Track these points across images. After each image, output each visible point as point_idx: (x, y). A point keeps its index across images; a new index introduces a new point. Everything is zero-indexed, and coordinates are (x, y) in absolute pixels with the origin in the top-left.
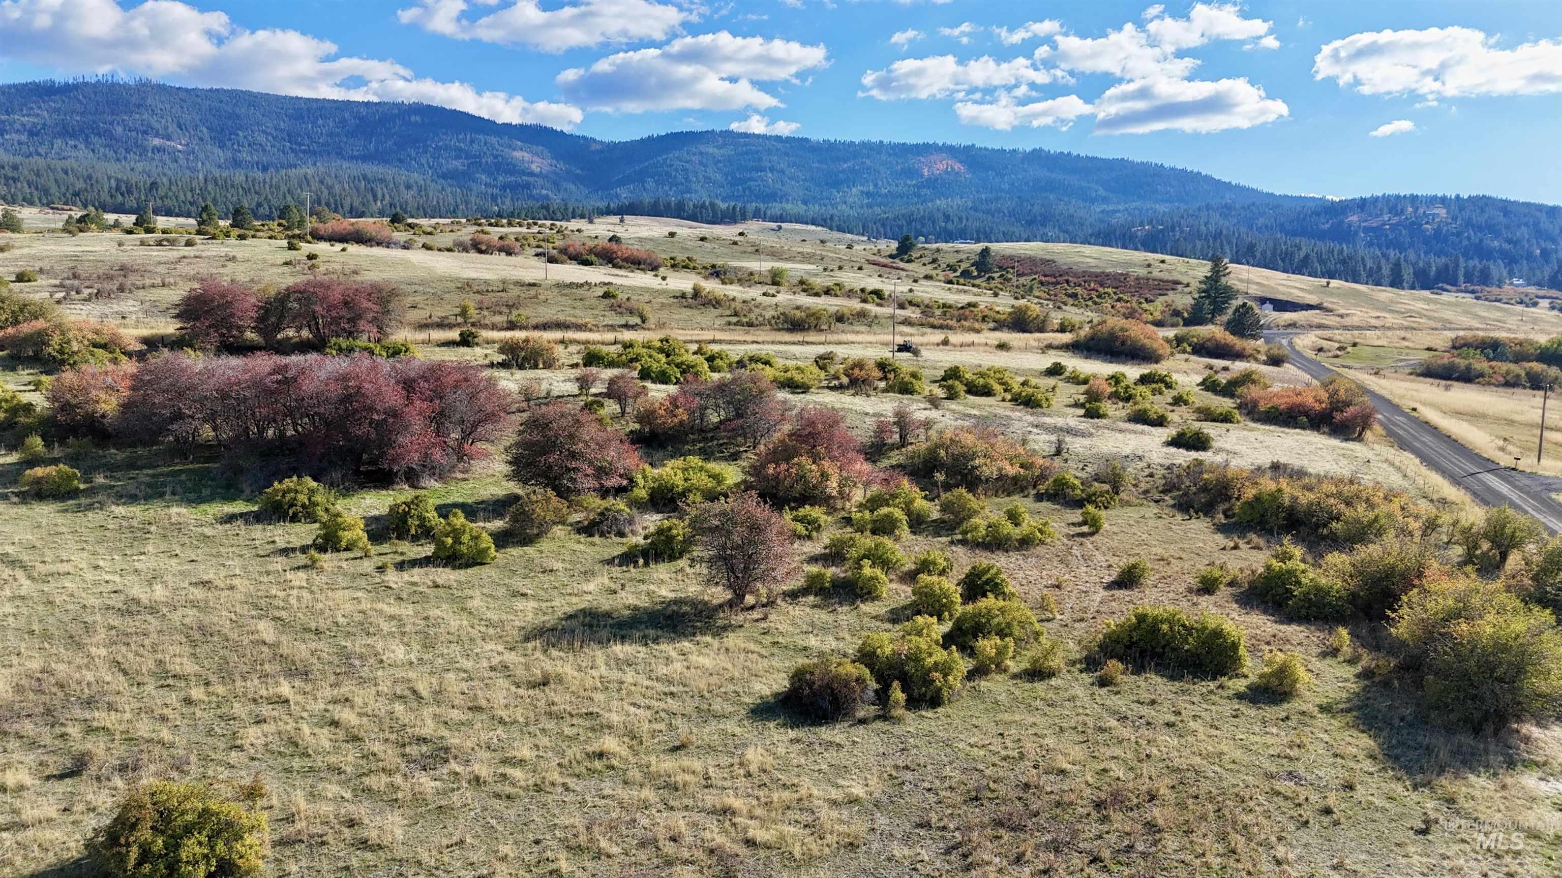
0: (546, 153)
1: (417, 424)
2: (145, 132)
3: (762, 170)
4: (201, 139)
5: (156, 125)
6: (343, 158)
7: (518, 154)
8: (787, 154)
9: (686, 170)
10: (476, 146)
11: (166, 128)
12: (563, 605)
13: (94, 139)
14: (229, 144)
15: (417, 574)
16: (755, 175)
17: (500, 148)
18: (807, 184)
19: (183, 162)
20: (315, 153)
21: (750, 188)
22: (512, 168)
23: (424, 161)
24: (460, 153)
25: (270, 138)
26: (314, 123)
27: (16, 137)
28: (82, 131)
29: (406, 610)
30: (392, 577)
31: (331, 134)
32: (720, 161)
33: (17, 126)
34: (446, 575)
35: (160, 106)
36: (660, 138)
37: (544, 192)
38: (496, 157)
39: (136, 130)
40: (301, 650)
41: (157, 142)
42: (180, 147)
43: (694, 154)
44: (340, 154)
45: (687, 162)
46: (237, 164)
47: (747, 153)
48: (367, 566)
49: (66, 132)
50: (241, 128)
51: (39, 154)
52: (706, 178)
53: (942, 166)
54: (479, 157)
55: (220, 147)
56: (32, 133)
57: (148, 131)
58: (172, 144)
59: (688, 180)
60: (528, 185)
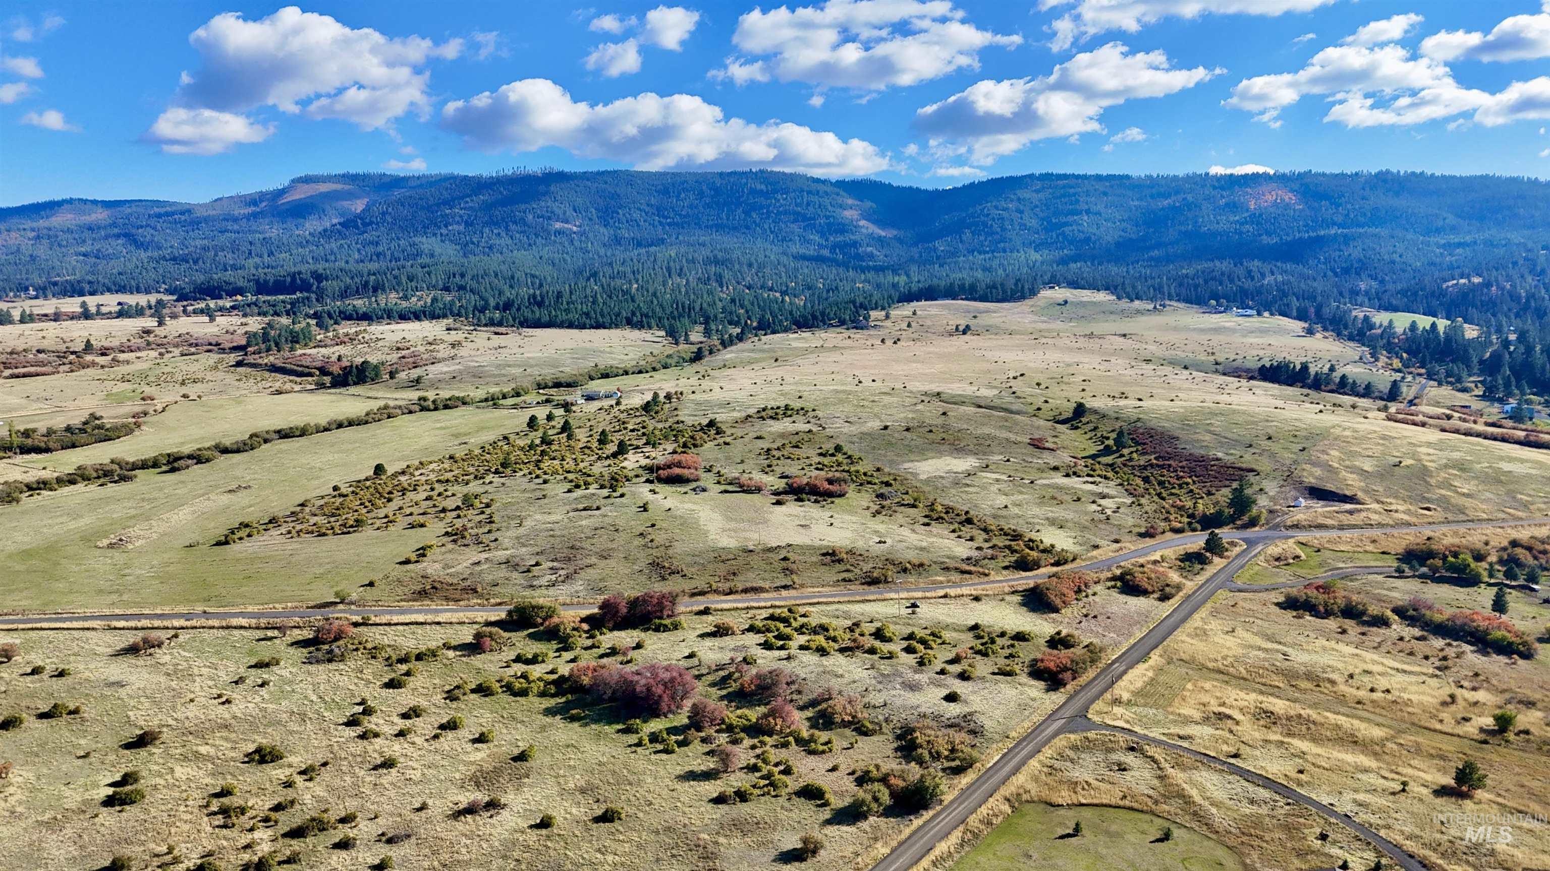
1: (666, 699)
2: (549, 218)
3: (1079, 213)
4: (590, 219)
5: (556, 210)
6: (700, 228)
7: (847, 213)
8: (1105, 194)
9: (1003, 219)
10: (811, 208)
11: (565, 213)
12: (688, 768)
13: (513, 227)
14: (611, 222)
15: (658, 756)
16: (1070, 219)
17: (832, 209)
18: (1124, 225)
19: (577, 244)
20: (677, 224)
21: (1063, 233)
22: (842, 228)
23: (766, 226)
25: (643, 214)
26: (678, 197)
27: (456, 227)
28: (503, 220)
29: (653, 768)
30: (653, 757)
31: (691, 206)
32: (1036, 206)
33: (457, 218)
34: (664, 756)
35: (560, 192)
37: (869, 249)
38: (827, 218)
39: (542, 217)
40: (630, 778)
41: (558, 225)
42: (575, 229)
43: (1012, 201)
44: (698, 225)
45: (1004, 210)
46: (617, 241)
47: (1064, 196)
48: (647, 752)
49: (492, 222)
50: (621, 207)
52: (1021, 225)
53: (1270, 198)
54: (814, 219)
55: (605, 226)
56: (468, 224)
57: (551, 216)
58: (570, 226)
59: (1003, 229)
60: (855, 244)
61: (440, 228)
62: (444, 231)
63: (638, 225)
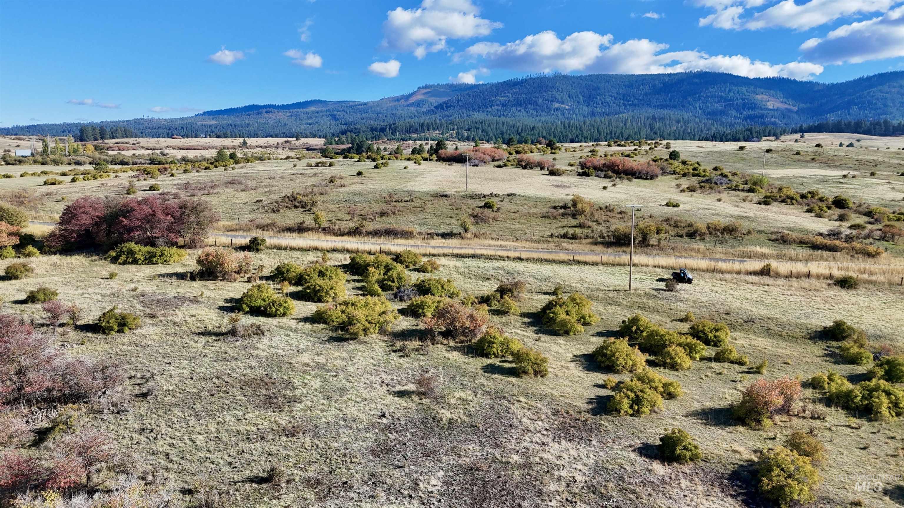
0: (780, 94)
2: (552, 101)
4: (578, 102)
5: (557, 96)
6: (650, 107)
7: (759, 97)
9: (885, 98)
10: (732, 94)
11: (562, 98)
13: (529, 106)
14: (592, 103)
17: (747, 94)
19: (566, 115)
20: (635, 105)
22: (753, 106)
23: (697, 105)
24: (720, 99)
25: (613, 99)
26: (638, 88)
27: (496, 107)
28: (524, 102)
31: (646, 94)
33: (498, 102)
35: (562, 86)
36: (869, 79)
37: (773, 120)
38: (743, 100)
39: (548, 100)
41: (556, 105)
42: (567, 107)
43: (894, 87)
44: (649, 105)
45: (887, 93)
46: (593, 114)
49: (518, 104)
50: (599, 94)
51: (504, 115)
54: (733, 100)
55: (587, 106)
56: (503, 105)
57: (554, 100)
58: (564, 106)
59: (885, 106)
60: (762, 116)
61: (487, 108)
62: (489, 109)
63: (609, 106)
